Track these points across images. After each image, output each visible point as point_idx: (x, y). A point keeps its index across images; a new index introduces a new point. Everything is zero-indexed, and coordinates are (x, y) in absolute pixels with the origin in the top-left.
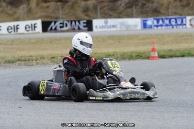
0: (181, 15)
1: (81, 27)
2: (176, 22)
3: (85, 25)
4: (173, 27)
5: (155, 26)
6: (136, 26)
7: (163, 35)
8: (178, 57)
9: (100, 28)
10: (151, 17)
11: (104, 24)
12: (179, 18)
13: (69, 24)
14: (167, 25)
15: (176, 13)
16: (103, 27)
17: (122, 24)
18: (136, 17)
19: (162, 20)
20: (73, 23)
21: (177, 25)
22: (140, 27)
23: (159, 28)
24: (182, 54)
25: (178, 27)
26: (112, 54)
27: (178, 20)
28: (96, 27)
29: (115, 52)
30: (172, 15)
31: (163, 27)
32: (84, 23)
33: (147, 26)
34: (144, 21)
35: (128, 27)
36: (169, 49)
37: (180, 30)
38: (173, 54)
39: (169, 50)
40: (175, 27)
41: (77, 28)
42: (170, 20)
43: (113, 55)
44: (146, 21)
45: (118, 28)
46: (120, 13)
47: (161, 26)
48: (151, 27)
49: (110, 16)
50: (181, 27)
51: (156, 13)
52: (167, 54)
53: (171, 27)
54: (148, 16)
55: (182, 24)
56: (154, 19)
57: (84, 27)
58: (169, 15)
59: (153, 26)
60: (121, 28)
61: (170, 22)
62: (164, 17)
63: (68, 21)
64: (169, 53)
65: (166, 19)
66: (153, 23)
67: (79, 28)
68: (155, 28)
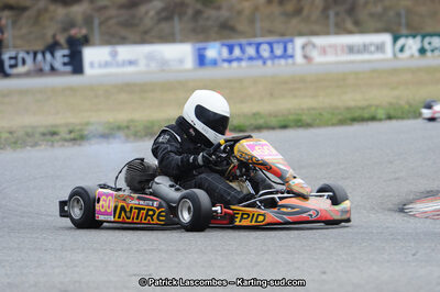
0: (282, 35)
1: (58, 64)
2: (272, 51)
3: (66, 60)
4: (264, 63)
5: (224, 60)
6: (181, 61)
7: (240, 81)
8: (273, 128)
9: (100, 66)
10: (215, 40)
11: (108, 58)
12: (278, 42)
13: (29, 59)
14: (251, 58)
15: (271, 32)
16: (106, 64)
17: (150, 57)
18: (182, 41)
19: (241, 46)
20: (39, 57)
21: (274, 57)
22: (190, 63)
23: (235, 64)
24: (283, 123)
25: (276, 61)
26: (125, 124)
27: (275, 46)
28: (92, 65)
29: (132, 121)
30: (262, 36)
31: (244, 64)
32: (64, 56)
33: (207, 61)
34: (199, 49)
35: (164, 63)
36: (254, 111)
37: (280, 68)
38: (261, 122)
39: (254, 114)
40: (269, 63)
41: (47, 68)
42: (258, 46)
43: (128, 127)
44: (205, 49)
45: (141, 67)
46: (146, 32)
47: (239, 59)
48: (215, 63)
49: (123, 41)
50: (283, 62)
51: (226, 30)
52: (248, 123)
53: (260, 62)
54: (207, 39)
55: (286, 55)
56: (223, 45)
57: (65, 64)
58: (255, 36)
59: (219, 62)
60: (148, 65)
61: (258, 51)
62: (243, 41)
63: (28, 53)
64: (253, 122)
65: (250, 44)
66: (220, 53)
67: (53, 69)
68: (226, 65)
